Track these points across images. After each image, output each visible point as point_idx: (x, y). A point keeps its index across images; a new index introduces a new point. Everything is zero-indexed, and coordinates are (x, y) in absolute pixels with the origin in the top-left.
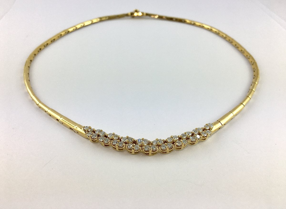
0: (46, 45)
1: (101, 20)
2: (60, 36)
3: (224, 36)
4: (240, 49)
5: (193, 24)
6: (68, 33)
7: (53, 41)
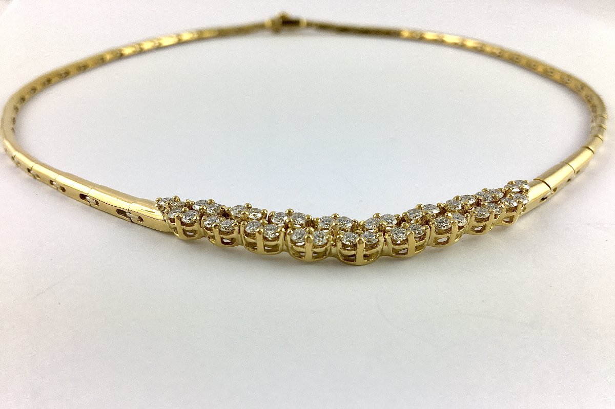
0: (64, 75)
1: (201, 37)
2: (100, 61)
3: (497, 52)
4: (540, 69)
5: (419, 38)
6: (119, 56)
7: (82, 68)
